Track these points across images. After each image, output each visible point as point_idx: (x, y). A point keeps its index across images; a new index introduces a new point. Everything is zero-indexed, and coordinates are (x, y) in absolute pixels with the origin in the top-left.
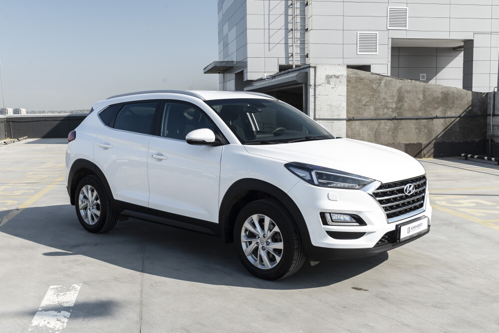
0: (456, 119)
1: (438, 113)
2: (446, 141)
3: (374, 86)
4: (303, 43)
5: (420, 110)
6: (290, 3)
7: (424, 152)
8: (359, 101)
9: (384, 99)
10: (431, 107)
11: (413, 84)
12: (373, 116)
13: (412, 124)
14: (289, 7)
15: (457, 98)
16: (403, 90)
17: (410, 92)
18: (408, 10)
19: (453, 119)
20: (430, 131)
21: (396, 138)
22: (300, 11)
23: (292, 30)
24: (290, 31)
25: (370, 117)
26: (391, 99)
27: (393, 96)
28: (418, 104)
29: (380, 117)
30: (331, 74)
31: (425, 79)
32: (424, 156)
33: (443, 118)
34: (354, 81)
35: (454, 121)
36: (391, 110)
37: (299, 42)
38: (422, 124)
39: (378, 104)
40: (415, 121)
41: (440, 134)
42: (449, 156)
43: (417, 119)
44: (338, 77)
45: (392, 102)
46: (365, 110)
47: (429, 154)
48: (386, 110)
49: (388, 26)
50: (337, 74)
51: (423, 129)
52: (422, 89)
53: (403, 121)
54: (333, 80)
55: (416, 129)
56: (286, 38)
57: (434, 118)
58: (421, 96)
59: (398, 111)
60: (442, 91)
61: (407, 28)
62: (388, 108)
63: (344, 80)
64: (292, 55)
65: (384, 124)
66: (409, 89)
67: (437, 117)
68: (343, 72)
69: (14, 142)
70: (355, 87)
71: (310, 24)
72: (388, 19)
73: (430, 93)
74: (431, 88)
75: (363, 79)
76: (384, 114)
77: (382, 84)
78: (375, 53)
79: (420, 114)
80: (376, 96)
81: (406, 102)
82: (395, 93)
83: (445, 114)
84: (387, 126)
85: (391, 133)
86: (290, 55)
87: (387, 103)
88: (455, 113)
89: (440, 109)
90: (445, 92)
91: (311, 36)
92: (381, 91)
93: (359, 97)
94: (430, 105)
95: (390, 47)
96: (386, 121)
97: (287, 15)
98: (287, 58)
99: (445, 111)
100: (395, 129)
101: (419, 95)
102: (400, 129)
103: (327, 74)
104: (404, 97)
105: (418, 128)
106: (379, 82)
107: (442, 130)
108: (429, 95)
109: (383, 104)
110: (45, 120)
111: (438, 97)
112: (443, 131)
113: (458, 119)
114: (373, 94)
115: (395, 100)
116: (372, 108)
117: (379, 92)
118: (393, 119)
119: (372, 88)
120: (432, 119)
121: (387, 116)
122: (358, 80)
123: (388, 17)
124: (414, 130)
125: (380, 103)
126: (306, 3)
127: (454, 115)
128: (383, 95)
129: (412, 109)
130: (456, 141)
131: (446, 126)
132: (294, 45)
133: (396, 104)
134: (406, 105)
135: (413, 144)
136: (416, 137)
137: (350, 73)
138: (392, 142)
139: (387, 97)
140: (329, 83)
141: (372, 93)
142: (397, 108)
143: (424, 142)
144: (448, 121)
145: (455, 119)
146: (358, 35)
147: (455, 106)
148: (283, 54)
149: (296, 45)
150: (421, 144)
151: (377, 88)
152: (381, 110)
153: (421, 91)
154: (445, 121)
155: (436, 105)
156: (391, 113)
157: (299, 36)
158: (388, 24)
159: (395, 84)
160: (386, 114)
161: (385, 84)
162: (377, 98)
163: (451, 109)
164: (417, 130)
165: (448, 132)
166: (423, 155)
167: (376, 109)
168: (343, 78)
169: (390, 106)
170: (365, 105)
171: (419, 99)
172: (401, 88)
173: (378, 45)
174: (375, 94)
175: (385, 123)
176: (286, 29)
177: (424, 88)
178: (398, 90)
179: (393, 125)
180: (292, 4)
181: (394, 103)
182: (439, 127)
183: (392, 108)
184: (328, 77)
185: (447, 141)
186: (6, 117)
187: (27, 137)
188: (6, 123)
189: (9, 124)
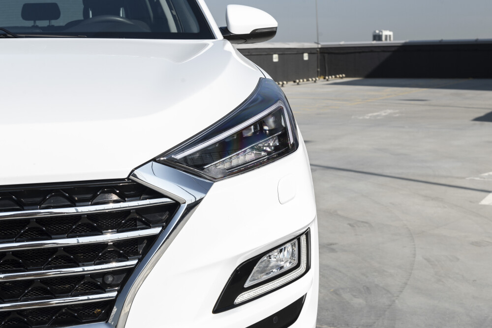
186: (320, 46)
187: (344, 75)
188: (319, 55)
189: (324, 57)
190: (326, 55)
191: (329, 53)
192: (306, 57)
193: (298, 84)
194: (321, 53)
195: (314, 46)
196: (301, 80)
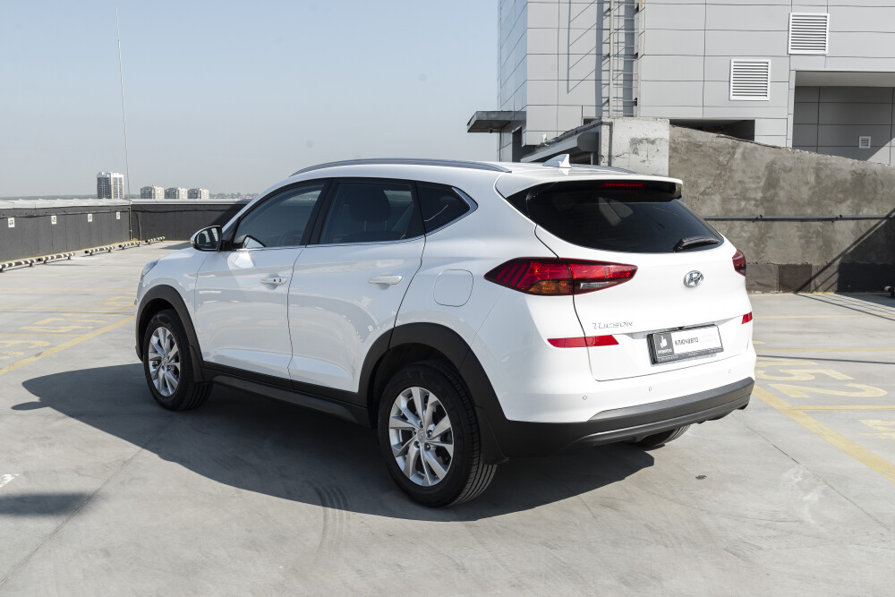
0: (879, 223)
1: (845, 209)
2: (858, 261)
3: (721, 159)
4: (629, 79)
5: (810, 203)
6: (606, 7)
7: (817, 281)
8: (693, 186)
9: (740, 182)
10: (830, 200)
11: (796, 155)
12: (719, 214)
13: (793, 230)
14: (604, 14)
15: (882, 184)
16: (777, 167)
17: (790, 170)
18: (828, 19)
19: (873, 223)
20: (828, 244)
21: (763, 254)
22: (626, 20)
23: (609, 55)
24: (605, 58)
25: (714, 214)
26: (754, 182)
27: (758, 177)
28: (805, 193)
29: (731, 216)
30: (640, 135)
31: (869, 147)
32: (816, 289)
33: (853, 219)
34: (683, 149)
35: (876, 226)
36: (753, 203)
37: (621, 77)
38: (813, 229)
39: (729, 192)
40: (799, 224)
41: (849, 248)
42: (863, 291)
43: (802, 220)
44: (653, 142)
45: (755, 189)
46: (704, 202)
47: (826, 286)
48: (743, 204)
49: (790, 47)
50: (652, 136)
51: (814, 239)
52: (814, 165)
53: (776, 223)
54: (643, 148)
55: (801, 238)
56: (599, 70)
57: (837, 219)
58: (812, 179)
59: (766, 205)
60: (853, 168)
61: (826, 52)
62: (748, 199)
63: (665, 149)
64: (608, 101)
65: (739, 228)
66: (788, 164)
67: (841, 218)
68: (663, 132)
69: (138, 246)
70: (687, 160)
71: (642, 45)
72: (790, 35)
73: (829, 173)
74: (831, 164)
75: (700, 146)
76: (740, 211)
77: (738, 155)
78: (764, 98)
79: (809, 212)
80: (726, 178)
81: (782, 188)
82: (762, 172)
83: (858, 212)
84: (745, 232)
85: (752, 244)
86: (604, 100)
87: (746, 190)
88: (878, 210)
89: (848, 202)
90: (860, 171)
91: (643, 68)
92: (734, 168)
93: (693, 179)
94: (828, 195)
95: (793, 86)
96: (744, 223)
97: (600, 29)
98: (599, 106)
99: (858, 207)
100: (761, 238)
101: (809, 177)
102: (770, 238)
103: (633, 136)
104: (778, 180)
105: (805, 237)
106: (731, 150)
107: (852, 242)
108: (827, 176)
109: (738, 191)
110: (195, 210)
111: (846, 181)
112: (855, 244)
113: (884, 222)
114: (720, 174)
115: (762, 184)
116: (717, 198)
117: (731, 170)
118: (757, 219)
119: (718, 162)
120: (832, 220)
121: (745, 215)
122: (692, 148)
123: (791, 32)
124: (796, 240)
125: (732, 189)
126: (636, 7)
127: (875, 214)
128: (738, 176)
129: (795, 202)
130: (879, 263)
131: (860, 235)
132: (612, 83)
133: (762, 192)
134: (782, 194)
135: (795, 266)
136: (800, 253)
137: (677, 134)
138: (755, 260)
139: (746, 180)
140: (635, 152)
141: (718, 172)
142: (764, 199)
143: (816, 262)
144: (865, 226)
145: (878, 221)
146: (733, 64)
147: (879, 197)
148: (591, 99)
149: (615, 82)
150: (809, 267)
151: (728, 162)
152: (736, 202)
153: (812, 168)
154: (858, 225)
155: (840, 196)
156: (753, 208)
157: (621, 67)
158: (790, 44)
159: (762, 156)
160: (743, 209)
161: (743, 155)
162: (726, 182)
163: (870, 202)
164: (803, 241)
165: (864, 246)
166: (813, 288)
167: (724, 201)
168: (663, 143)
169: (753, 196)
170: (703, 193)
171: (808, 183)
172: (773, 163)
173: (769, 83)
174: (723, 173)
175: (742, 227)
176: (599, 54)
177: (818, 164)
178: (767, 167)
179: (757, 229)
180: (609, 10)
181: (759, 191)
182: (845, 237)
183: (755, 200)
184: (635, 143)
185: (861, 262)
186: (131, 203)
187: (164, 238)
188: (130, 213)
189: (137, 215)
190: (140, 213)
191: (143, 212)
192: (118, 215)
194: (133, 211)
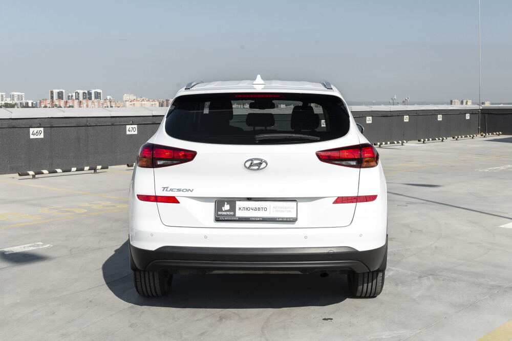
186: (481, 108)
187: (501, 133)
188: (480, 115)
189: (485, 116)
190: (487, 115)
191: (488, 114)
192: (468, 117)
193: (457, 139)
194: (482, 113)
195: (476, 107)
196: (460, 137)
